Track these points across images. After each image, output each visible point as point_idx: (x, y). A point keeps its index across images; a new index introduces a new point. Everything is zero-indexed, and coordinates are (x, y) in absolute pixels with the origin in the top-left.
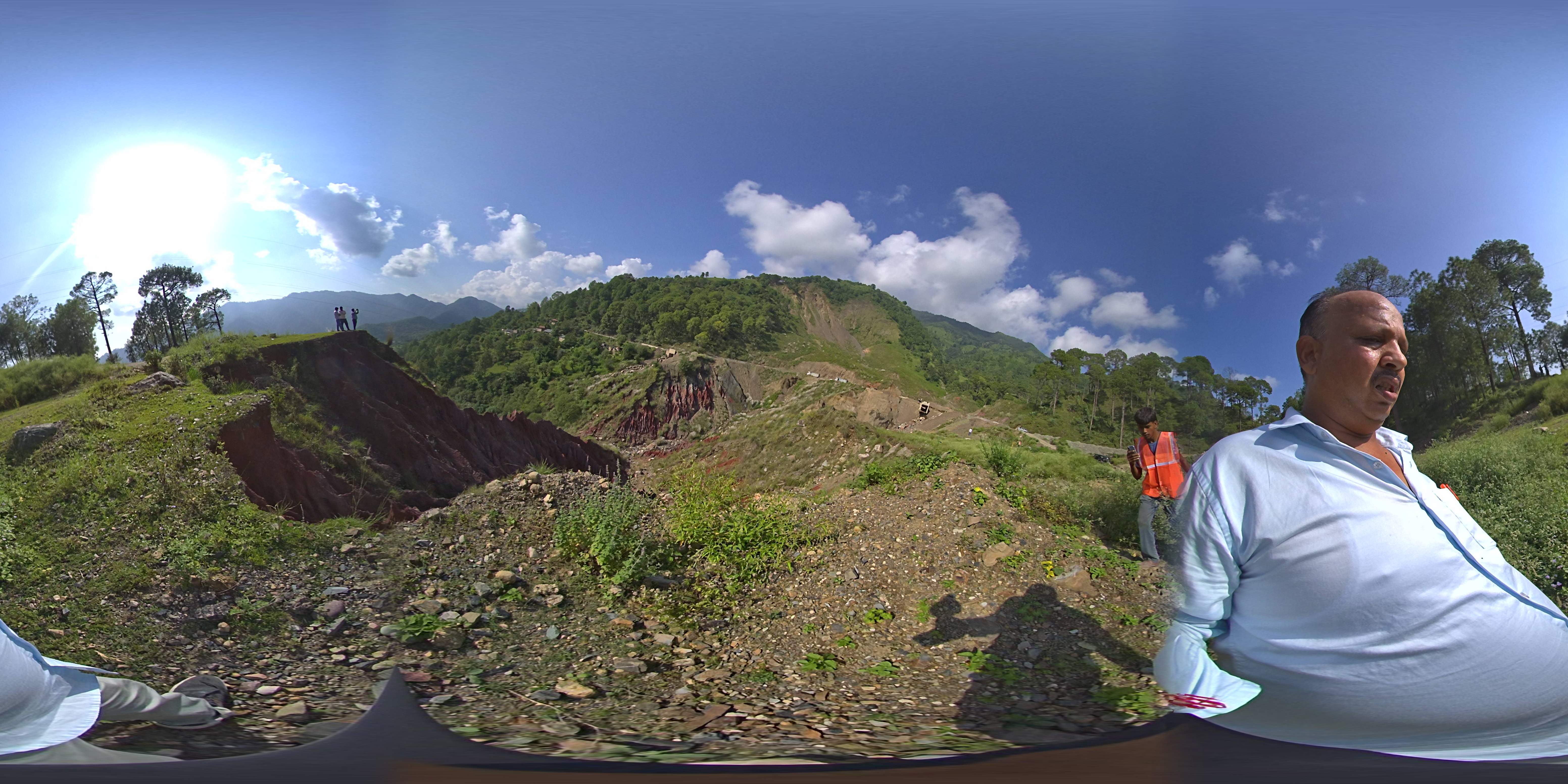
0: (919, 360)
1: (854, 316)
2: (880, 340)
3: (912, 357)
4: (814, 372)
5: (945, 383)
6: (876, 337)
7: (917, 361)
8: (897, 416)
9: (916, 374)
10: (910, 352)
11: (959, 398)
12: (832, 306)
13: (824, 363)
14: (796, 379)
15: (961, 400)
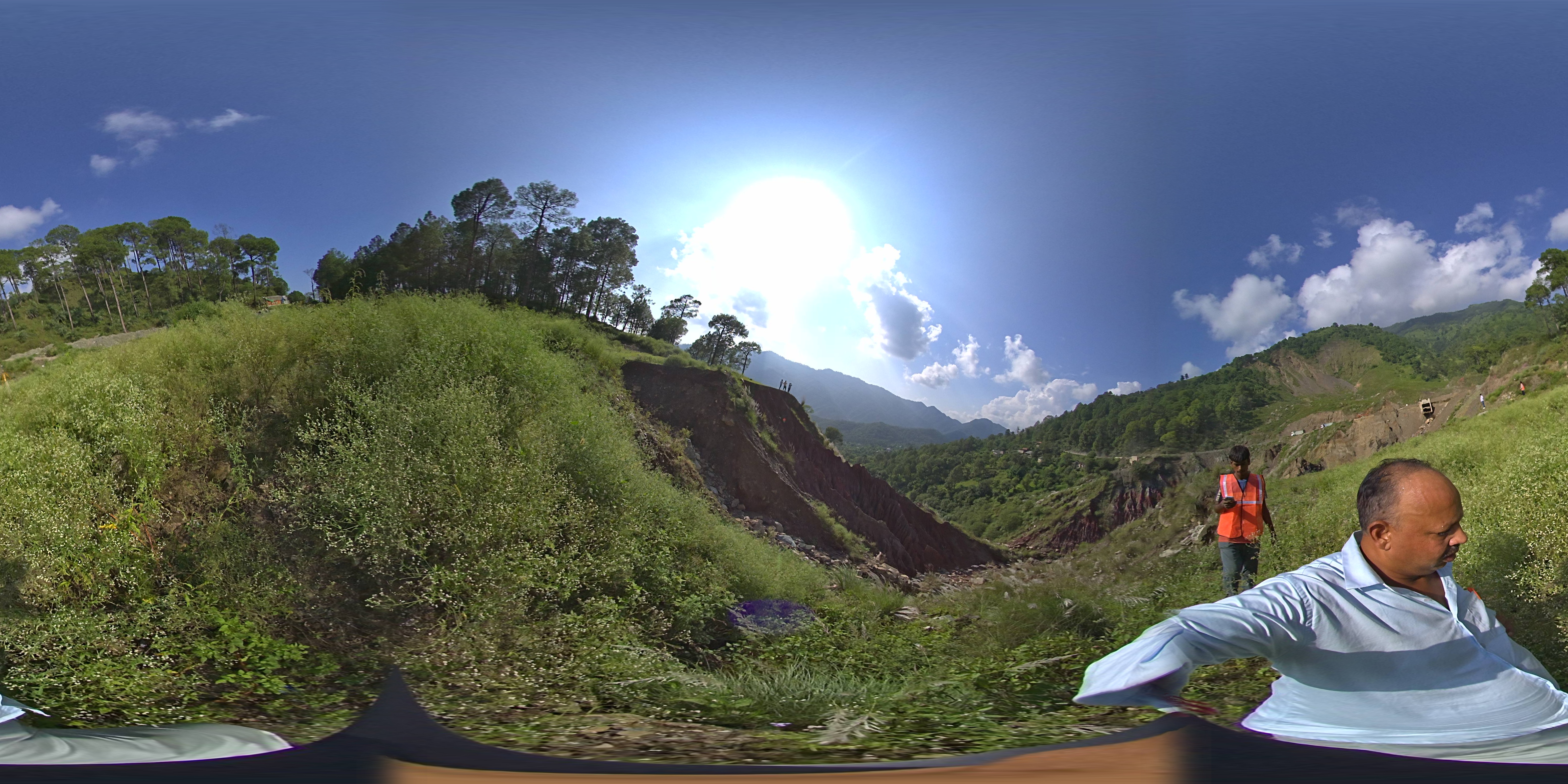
0: (1410, 367)
1: (1332, 360)
2: (1366, 369)
3: (1402, 368)
4: (1298, 430)
5: (1446, 375)
6: (1362, 368)
7: (1409, 369)
8: (1401, 433)
9: (1413, 381)
10: (1398, 364)
11: (1462, 378)
12: (1308, 361)
13: (1309, 417)
14: (1280, 445)
15: (1465, 379)
